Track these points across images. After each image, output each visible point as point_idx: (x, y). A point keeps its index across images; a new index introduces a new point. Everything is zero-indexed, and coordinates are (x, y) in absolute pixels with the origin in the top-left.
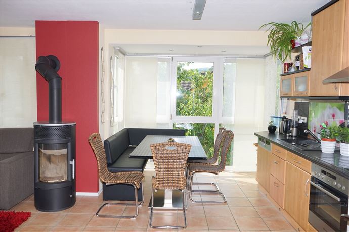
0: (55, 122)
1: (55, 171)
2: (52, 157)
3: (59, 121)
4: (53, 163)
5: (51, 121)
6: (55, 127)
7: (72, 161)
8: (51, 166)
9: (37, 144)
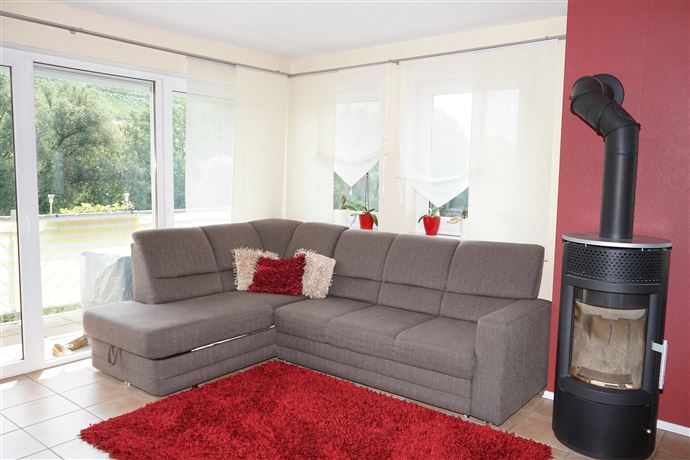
0: (616, 236)
1: (599, 356)
2: (596, 322)
3: (627, 235)
4: (597, 336)
5: (606, 234)
6: (613, 251)
7: (661, 343)
8: (592, 343)
9: (571, 289)
